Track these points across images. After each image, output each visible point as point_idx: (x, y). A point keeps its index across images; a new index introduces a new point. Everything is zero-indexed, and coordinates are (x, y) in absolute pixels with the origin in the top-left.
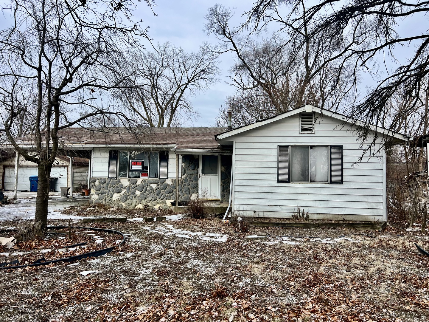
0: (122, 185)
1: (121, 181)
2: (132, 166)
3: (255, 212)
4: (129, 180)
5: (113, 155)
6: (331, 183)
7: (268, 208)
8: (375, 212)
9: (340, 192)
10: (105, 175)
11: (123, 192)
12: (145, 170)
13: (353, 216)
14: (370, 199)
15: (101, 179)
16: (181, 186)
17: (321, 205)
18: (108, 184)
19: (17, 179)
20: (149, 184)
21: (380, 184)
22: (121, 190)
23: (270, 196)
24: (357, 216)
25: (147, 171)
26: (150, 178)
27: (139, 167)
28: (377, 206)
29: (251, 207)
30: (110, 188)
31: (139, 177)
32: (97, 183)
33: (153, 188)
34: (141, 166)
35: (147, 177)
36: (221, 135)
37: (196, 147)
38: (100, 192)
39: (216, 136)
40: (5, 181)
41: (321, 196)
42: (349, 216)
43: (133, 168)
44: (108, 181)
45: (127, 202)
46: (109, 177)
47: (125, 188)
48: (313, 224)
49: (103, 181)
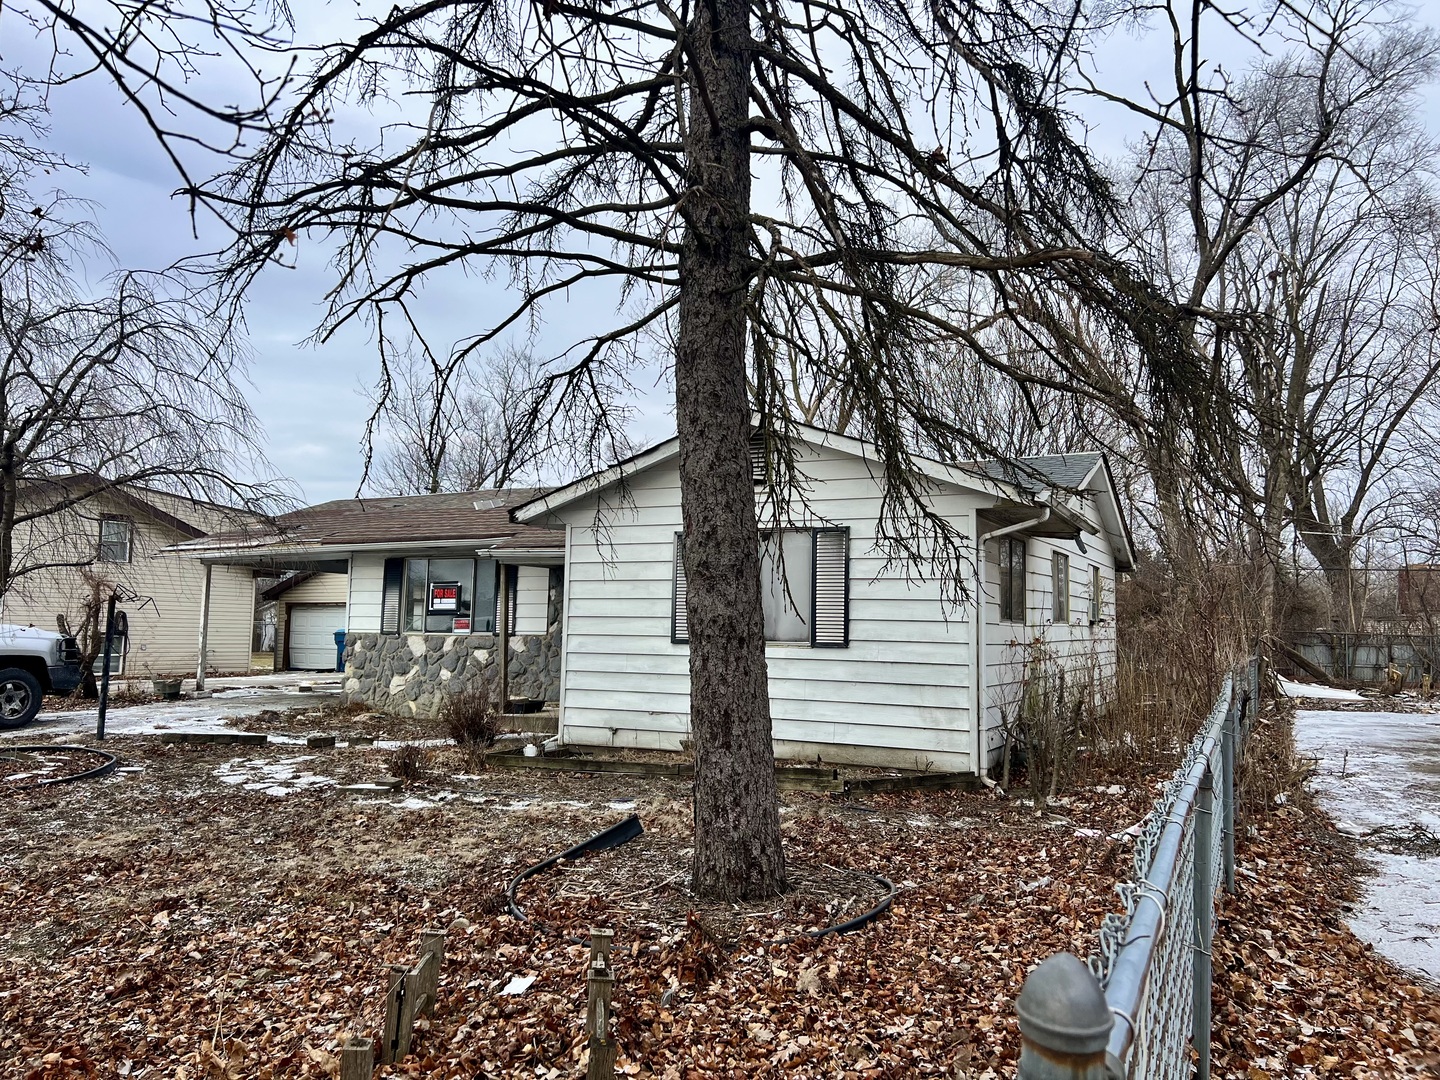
0: (411, 653)
1: (410, 641)
2: (436, 601)
3: (615, 731)
4: (426, 640)
5: (394, 570)
6: (814, 644)
7: (647, 721)
8: (945, 741)
9: (840, 672)
10: (374, 626)
11: (413, 672)
12: (463, 611)
13: (879, 751)
14: (929, 698)
15: (367, 636)
16: (547, 657)
17: (786, 712)
18: (380, 650)
20: (470, 651)
21: (962, 650)
22: (408, 666)
23: (653, 685)
24: (889, 752)
25: (467, 612)
26: (475, 634)
27: (450, 604)
28: (951, 721)
29: (606, 715)
30: (384, 661)
31: (450, 630)
32: (358, 647)
33: (478, 662)
34: (454, 600)
35: (468, 631)
36: (525, 509)
38: (362, 672)
39: (512, 512)
40: (292, 644)
41: (788, 684)
42: (867, 751)
43: (436, 607)
44: (380, 642)
45: (421, 700)
46: (382, 633)
47: (415, 663)
49: (372, 642)
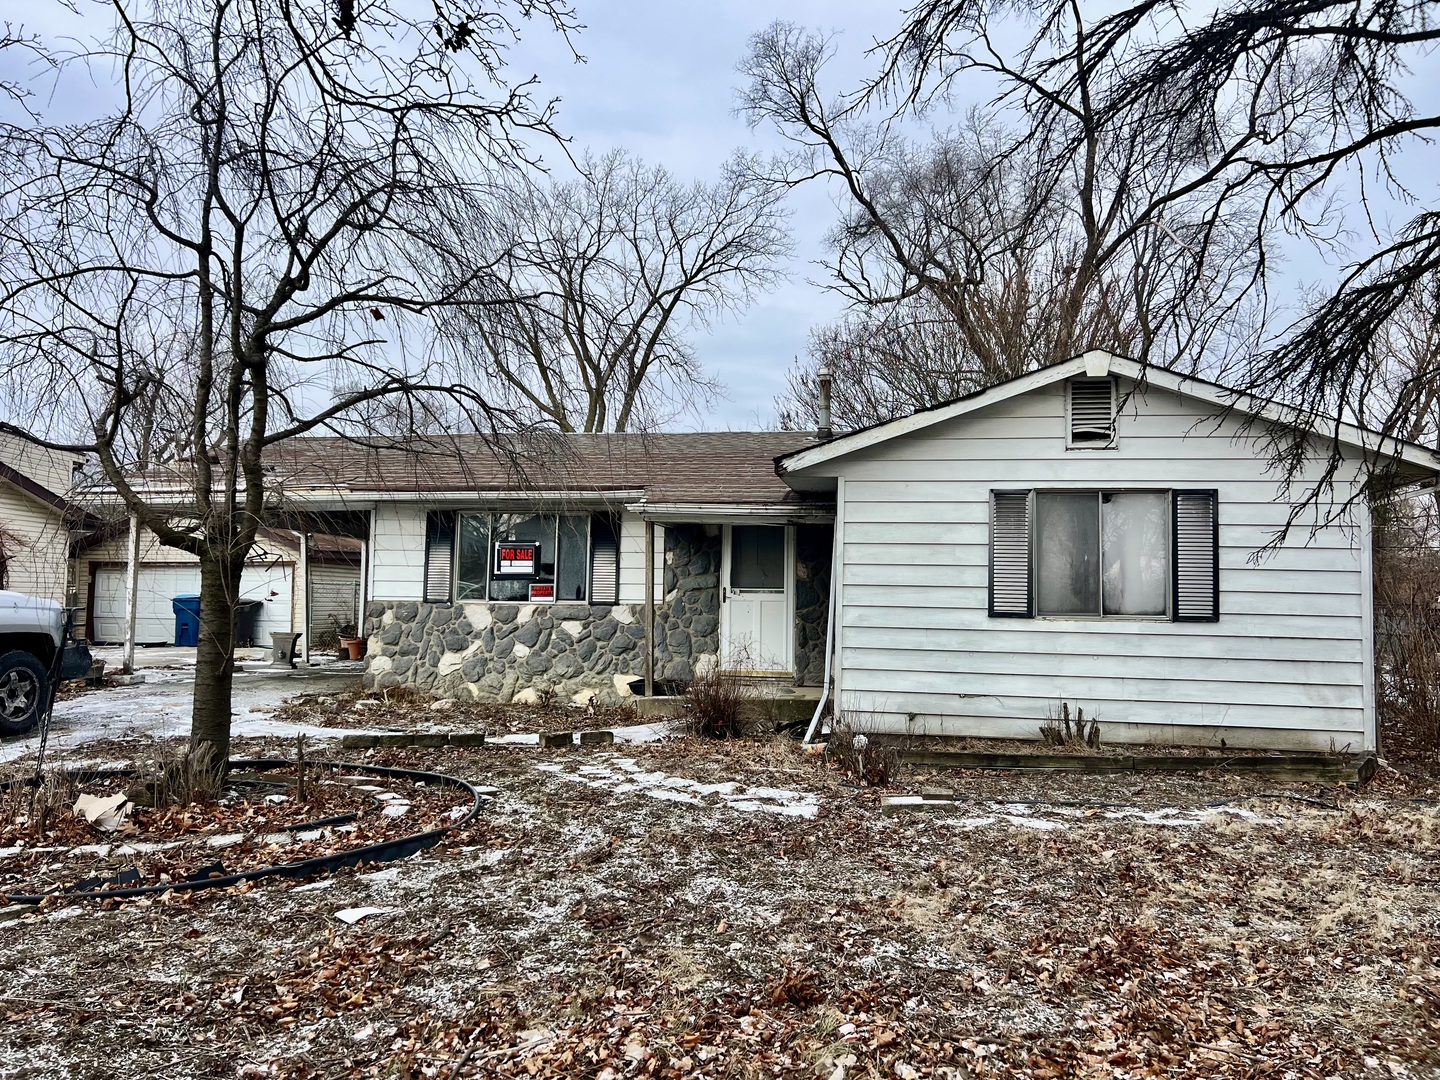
0: (470, 625)
1: (468, 611)
2: (503, 563)
3: (912, 717)
4: (492, 609)
5: (440, 527)
6: (1177, 618)
7: (957, 706)
8: (1334, 720)
9: (1208, 648)
10: (415, 593)
11: (472, 648)
12: (543, 575)
13: (1257, 732)
14: (1316, 675)
15: (401, 605)
16: (664, 629)
17: (1140, 693)
18: (424, 622)
19: (134, 606)
20: (555, 622)
21: (1353, 624)
22: (466, 640)
23: (963, 663)
24: (1268, 733)
25: (550, 577)
26: (559, 602)
27: (526, 567)
28: (1342, 699)
29: (900, 699)
30: (429, 634)
31: (525, 598)
32: (388, 618)
33: (570, 637)
34: (531, 563)
35: (550, 598)
36: (797, 457)
37: (711, 499)
38: (397, 648)
39: (778, 461)
40: (98, 612)
41: (1142, 662)
42: (1240, 731)
43: (504, 570)
44: (422, 611)
45: (487, 680)
46: (426, 600)
47: (477, 636)
48: (1116, 761)
49: (407, 612)
